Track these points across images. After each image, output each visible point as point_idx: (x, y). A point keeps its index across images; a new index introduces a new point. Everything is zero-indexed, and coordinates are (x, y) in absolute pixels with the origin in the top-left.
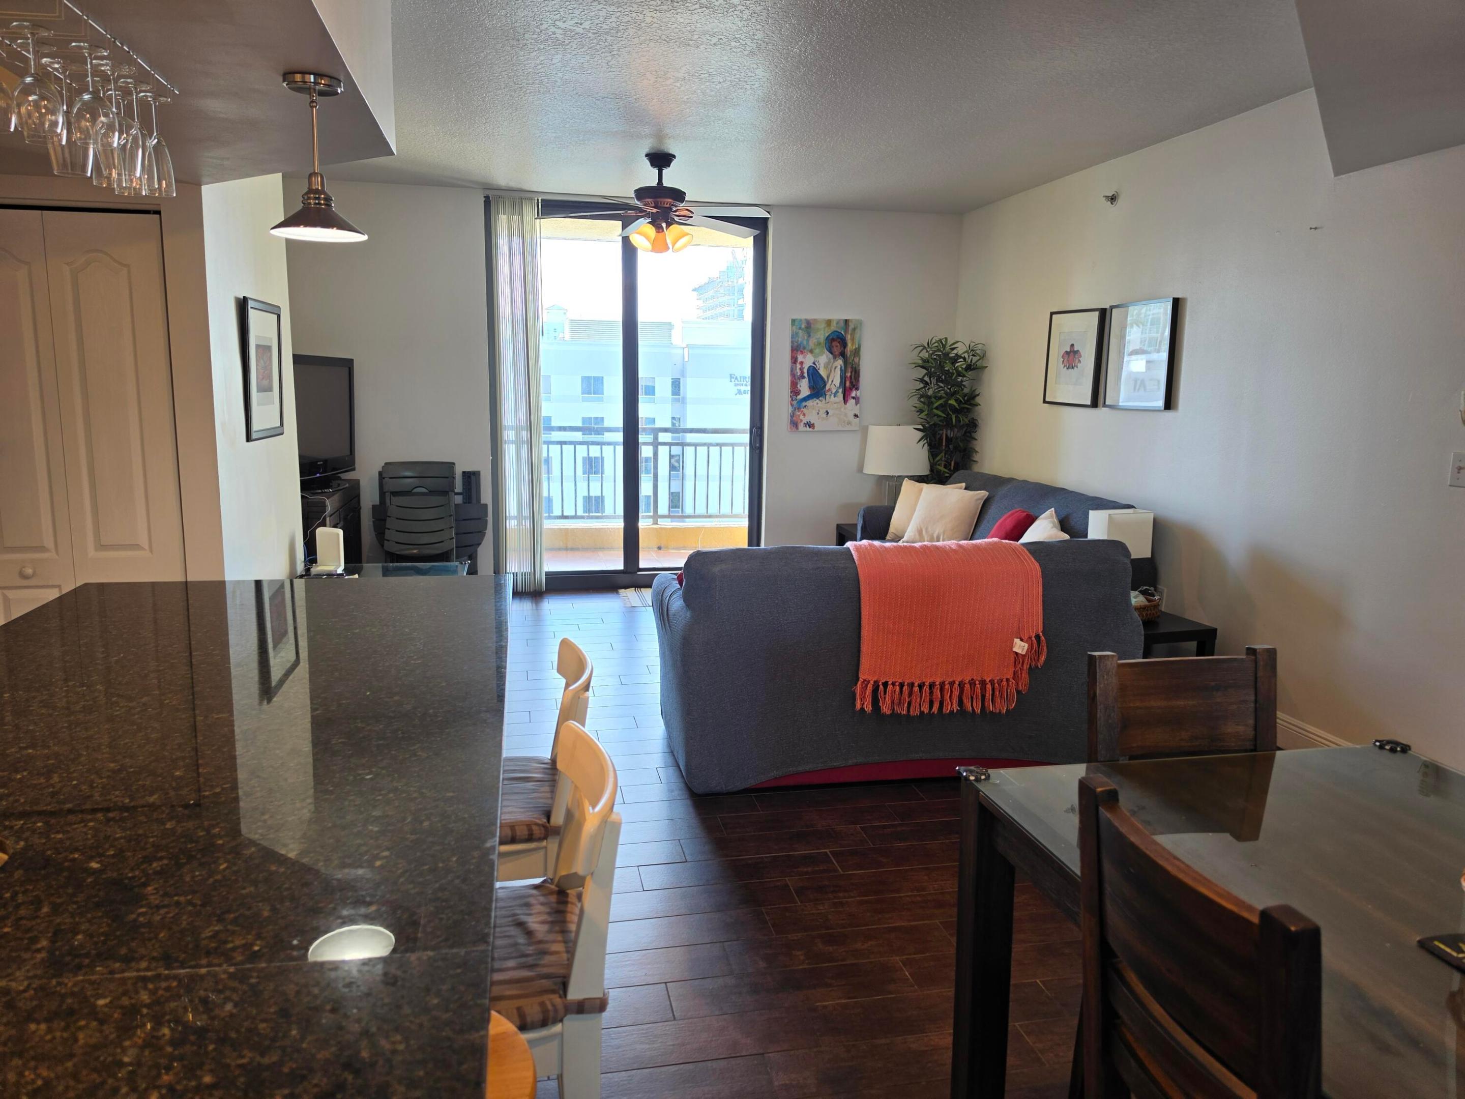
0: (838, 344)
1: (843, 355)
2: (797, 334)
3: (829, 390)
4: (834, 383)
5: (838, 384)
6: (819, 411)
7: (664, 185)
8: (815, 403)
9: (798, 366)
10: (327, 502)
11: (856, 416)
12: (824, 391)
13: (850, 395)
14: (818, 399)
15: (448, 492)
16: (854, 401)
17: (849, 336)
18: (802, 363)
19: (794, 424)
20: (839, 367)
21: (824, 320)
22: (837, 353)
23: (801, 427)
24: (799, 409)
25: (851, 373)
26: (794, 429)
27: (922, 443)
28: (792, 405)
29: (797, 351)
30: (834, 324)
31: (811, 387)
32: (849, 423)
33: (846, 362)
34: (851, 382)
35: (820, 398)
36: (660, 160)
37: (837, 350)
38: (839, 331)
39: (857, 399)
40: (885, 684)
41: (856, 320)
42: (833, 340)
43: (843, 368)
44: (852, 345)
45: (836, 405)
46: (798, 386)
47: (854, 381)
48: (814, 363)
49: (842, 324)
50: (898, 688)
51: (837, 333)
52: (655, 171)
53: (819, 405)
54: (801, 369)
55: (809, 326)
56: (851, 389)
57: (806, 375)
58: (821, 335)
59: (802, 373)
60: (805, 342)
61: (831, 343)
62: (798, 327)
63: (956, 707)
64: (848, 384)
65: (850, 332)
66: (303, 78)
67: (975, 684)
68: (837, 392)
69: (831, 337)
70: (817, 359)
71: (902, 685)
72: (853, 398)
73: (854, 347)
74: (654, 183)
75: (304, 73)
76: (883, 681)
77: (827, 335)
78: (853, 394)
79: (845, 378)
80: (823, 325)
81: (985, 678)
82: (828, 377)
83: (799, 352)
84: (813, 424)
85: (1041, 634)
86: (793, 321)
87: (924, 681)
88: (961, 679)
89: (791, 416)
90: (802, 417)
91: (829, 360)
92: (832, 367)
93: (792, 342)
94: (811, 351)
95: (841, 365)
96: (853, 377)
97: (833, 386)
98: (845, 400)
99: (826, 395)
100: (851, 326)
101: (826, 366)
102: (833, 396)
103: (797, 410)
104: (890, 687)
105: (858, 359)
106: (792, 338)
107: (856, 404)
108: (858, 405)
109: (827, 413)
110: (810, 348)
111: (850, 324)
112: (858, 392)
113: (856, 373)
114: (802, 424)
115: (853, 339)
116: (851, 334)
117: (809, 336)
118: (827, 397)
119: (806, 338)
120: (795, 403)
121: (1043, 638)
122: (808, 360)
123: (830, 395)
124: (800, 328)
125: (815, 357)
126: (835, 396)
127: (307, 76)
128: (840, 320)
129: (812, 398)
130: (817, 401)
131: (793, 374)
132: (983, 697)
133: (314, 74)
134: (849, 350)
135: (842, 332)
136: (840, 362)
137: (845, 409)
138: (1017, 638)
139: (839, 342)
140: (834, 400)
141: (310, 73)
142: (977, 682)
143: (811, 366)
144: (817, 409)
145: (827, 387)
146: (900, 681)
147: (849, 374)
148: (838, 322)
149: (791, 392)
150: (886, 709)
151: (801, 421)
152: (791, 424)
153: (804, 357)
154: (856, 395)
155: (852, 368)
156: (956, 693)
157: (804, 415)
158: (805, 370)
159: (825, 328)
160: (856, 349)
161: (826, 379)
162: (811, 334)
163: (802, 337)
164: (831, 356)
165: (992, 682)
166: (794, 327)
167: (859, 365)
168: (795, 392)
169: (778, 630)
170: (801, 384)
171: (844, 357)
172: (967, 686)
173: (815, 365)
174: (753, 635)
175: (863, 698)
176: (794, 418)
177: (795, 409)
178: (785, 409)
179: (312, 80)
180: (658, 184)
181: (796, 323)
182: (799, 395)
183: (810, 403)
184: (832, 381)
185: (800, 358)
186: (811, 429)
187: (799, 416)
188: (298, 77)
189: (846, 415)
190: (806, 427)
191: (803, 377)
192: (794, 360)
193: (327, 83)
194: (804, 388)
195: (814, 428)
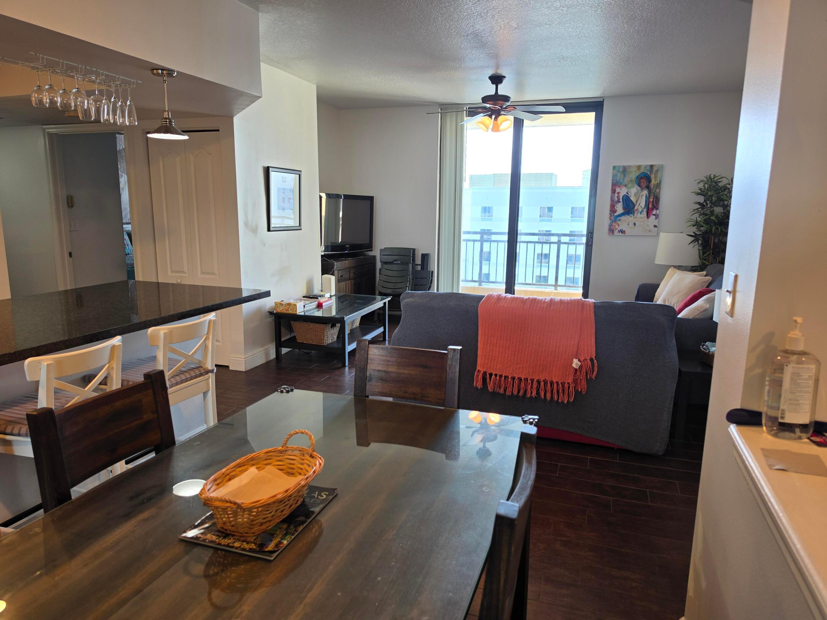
0: (645, 181)
1: (648, 187)
2: (616, 175)
3: (637, 210)
4: (641, 205)
5: (643, 206)
6: (629, 223)
7: (499, 94)
8: (626, 218)
9: (616, 195)
10: (335, 263)
11: (655, 226)
12: (634, 211)
13: (651, 213)
14: (628, 215)
15: (408, 263)
16: (654, 217)
17: (653, 176)
18: (619, 193)
19: (611, 231)
20: (645, 195)
21: (636, 166)
22: (644, 186)
23: (616, 232)
24: (615, 221)
25: (653, 199)
26: (611, 234)
27: (692, 245)
28: (610, 219)
29: (616, 186)
30: (643, 167)
31: (624, 208)
32: (650, 231)
33: (650, 192)
34: (653, 205)
35: (630, 215)
36: (497, 79)
37: (644, 185)
38: (646, 172)
39: (657, 216)
40: (491, 375)
41: (658, 165)
42: (642, 178)
43: (648, 196)
44: (655, 181)
45: (641, 219)
46: (616, 207)
47: (655, 204)
48: (627, 193)
49: (649, 168)
50: (498, 377)
51: (645, 174)
52: (494, 86)
53: (629, 219)
54: (618, 197)
55: (625, 170)
56: (652, 209)
57: (621, 200)
58: (633, 175)
59: (619, 199)
60: (621, 180)
61: (640, 180)
62: (618, 170)
63: (534, 394)
64: (650, 206)
65: (653, 173)
66: (157, 71)
67: (548, 383)
68: (642, 211)
69: (640, 176)
70: (629, 190)
71: (501, 376)
72: (654, 215)
73: (656, 182)
74: (493, 93)
75: (157, 69)
76: (490, 372)
77: (637, 175)
78: (654, 212)
79: (649, 202)
80: (635, 169)
81: (553, 380)
82: (637, 202)
83: (617, 186)
84: (625, 231)
85: (594, 358)
86: (614, 167)
87: (515, 376)
88: (538, 378)
89: (609, 226)
90: (617, 227)
91: (638, 191)
92: (640, 195)
93: (613, 180)
94: (626, 186)
95: (646, 194)
96: (654, 202)
97: (639, 207)
98: (648, 216)
99: (634, 213)
100: (655, 169)
101: (635, 195)
102: (639, 214)
103: (614, 222)
104: (493, 376)
105: (659, 190)
106: (613, 178)
107: (656, 219)
108: (657, 219)
109: (635, 224)
110: (625, 183)
111: (654, 167)
112: (658, 211)
113: (657, 199)
114: (617, 231)
115: (656, 178)
116: (655, 174)
117: (625, 176)
118: (635, 214)
119: (622, 177)
120: (612, 218)
121: (595, 361)
122: (623, 191)
123: (638, 213)
124: (619, 171)
125: (628, 189)
126: (641, 214)
127: (158, 70)
128: (647, 165)
129: (624, 215)
130: (628, 216)
131: (612, 200)
132: (552, 391)
133: (161, 70)
134: (652, 184)
135: (648, 173)
136: (645, 192)
137: (647, 222)
138: (576, 358)
139: (645, 180)
140: (640, 217)
141: (159, 69)
142: (549, 382)
143: (625, 195)
144: (628, 222)
145: (636, 208)
146: (500, 374)
147: (651, 200)
148: (646, 167)
149: (610, 211)
150: (490, 388)
151: (616, 229)
152: (609, 230)
153: (621, 189)
154: (656, 213)
155: (654, 196)
156: (535, 386)
157: (619, 225)
158: (621, 198)
159: (636, 171)
160: (658, 183)
161: (635, 203)
162: (626, 175)
163: (619, 176)
164: (639, 188)
165: (557, 383)
166: (615, 171)
167: (659, 194)
168: (613, 210)
169: (435, 337)
170: (617, 206)
171: (649, 189)
172: (542, 384)
173: (628, 194)
174: (422, 338)
175: (477, 381)
176: (612, 227)
177: (613, 222)
178: (606, 222)
179: (160, 72)
180: (495, 93)
181: (616, 168)
182: (616, 213)
183: (623, 218)
184: (639, 204)
185: (618, 190)
186: (623, 234)
187: (615, 226)
188: (155, 71)
189: (648, 226)
190: (619, 233)
191: (619, 201)
192: (613, 191)
193: (167, 73)
194: (620, 208)
195: (625, 234)
